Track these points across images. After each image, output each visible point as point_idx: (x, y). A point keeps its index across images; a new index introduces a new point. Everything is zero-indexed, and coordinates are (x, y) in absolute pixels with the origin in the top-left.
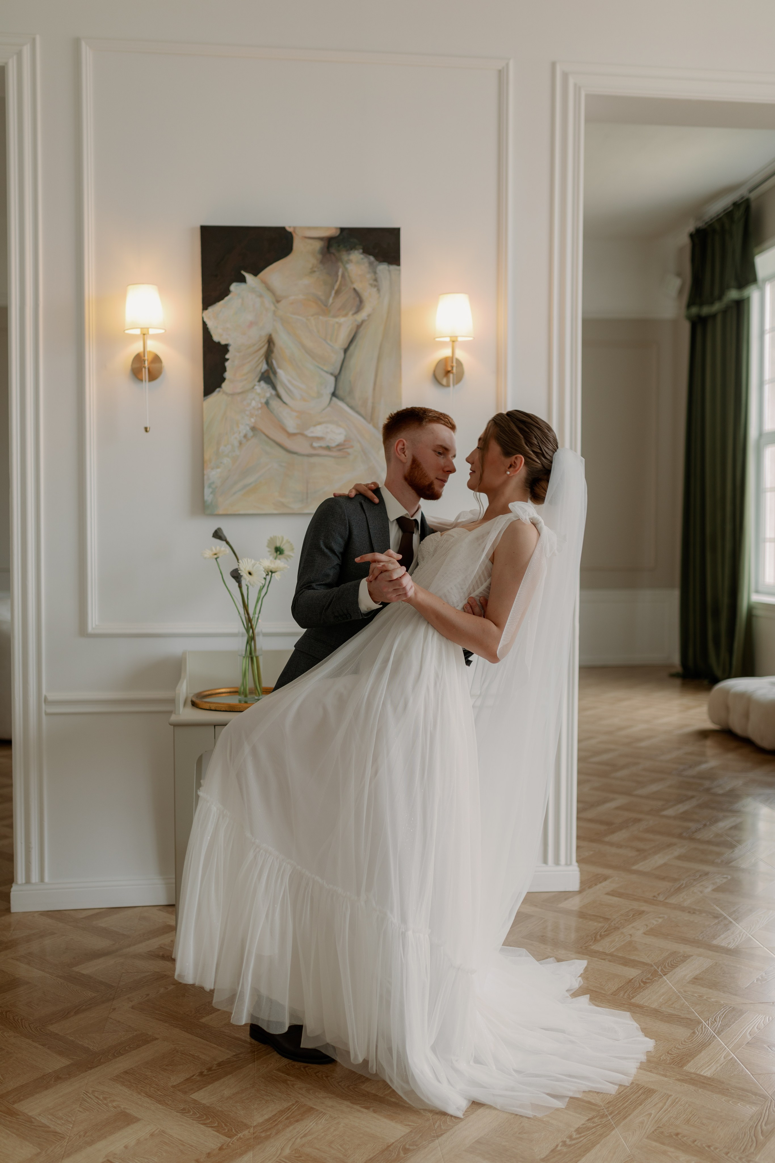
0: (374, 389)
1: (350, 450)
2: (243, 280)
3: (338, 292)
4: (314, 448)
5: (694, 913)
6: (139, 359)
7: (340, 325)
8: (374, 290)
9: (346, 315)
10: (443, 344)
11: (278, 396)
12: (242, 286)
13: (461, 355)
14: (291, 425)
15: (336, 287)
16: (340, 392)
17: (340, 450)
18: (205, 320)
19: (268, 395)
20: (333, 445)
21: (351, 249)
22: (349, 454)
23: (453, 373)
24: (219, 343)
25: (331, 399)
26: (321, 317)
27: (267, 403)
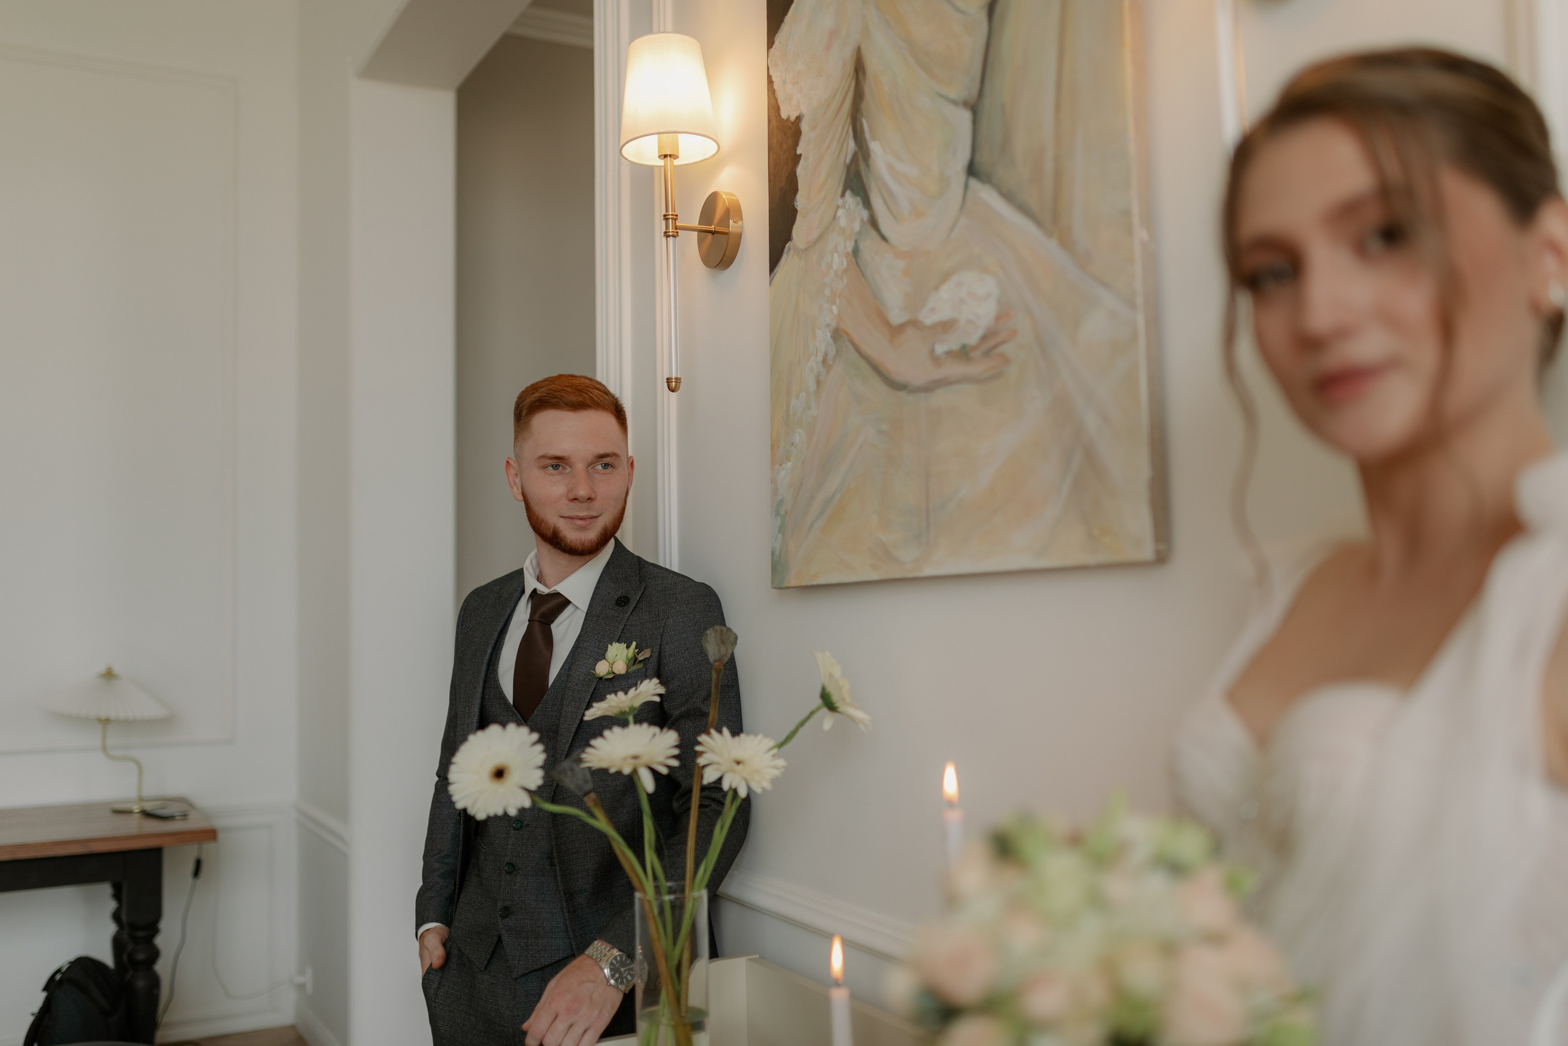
0: (1058, 108)
1: (1007, 349)
4: (936, 360)
11: (874, 223)
14: (895, 300)
16: (985, 158)
17: (987, 354)
18: (771, 71)
19: (857, 226)
20: (973, 339)
22: (1007, 357)
24: (788, 121)
25: (966, 187)
27: (856, 252)
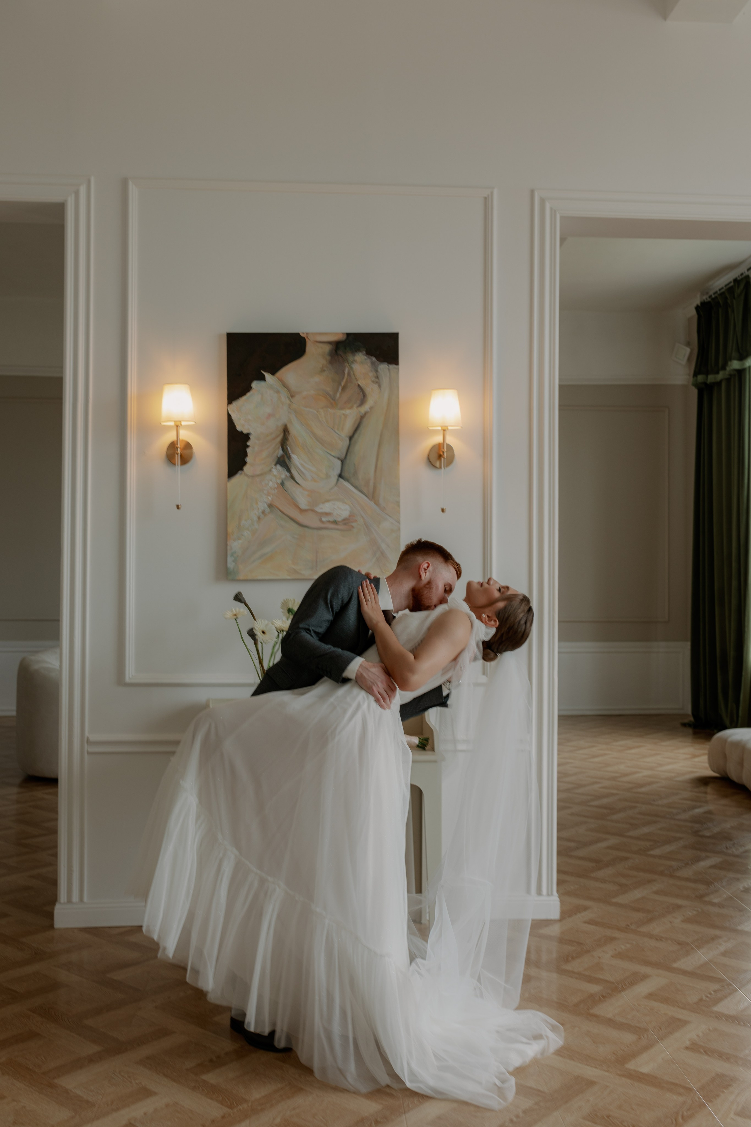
0: (375, 471)
1: (354, 524)
2: (263, 378)
3: (344, 389)
4: (322, 522)
5: (661, 940)
6: (173, 446)
7: (346, 416)
8: (376, 386)
9: (351, 408)
10: (435, 432)
11: (292, 478)
12: (262, 383)
13: (450, 440)
14: (303, 502)
15: (343, 384)
16: (346, 474)
17: (345, 524)
18: (230, 412)
19: (283, 476)
20: (339, 519)
21: (356, 351)
22: (353, 527)
23: (444, 458)
24: (242, 432)
25: (338, 480)
26: (329, 410)
27: (282, 484)
